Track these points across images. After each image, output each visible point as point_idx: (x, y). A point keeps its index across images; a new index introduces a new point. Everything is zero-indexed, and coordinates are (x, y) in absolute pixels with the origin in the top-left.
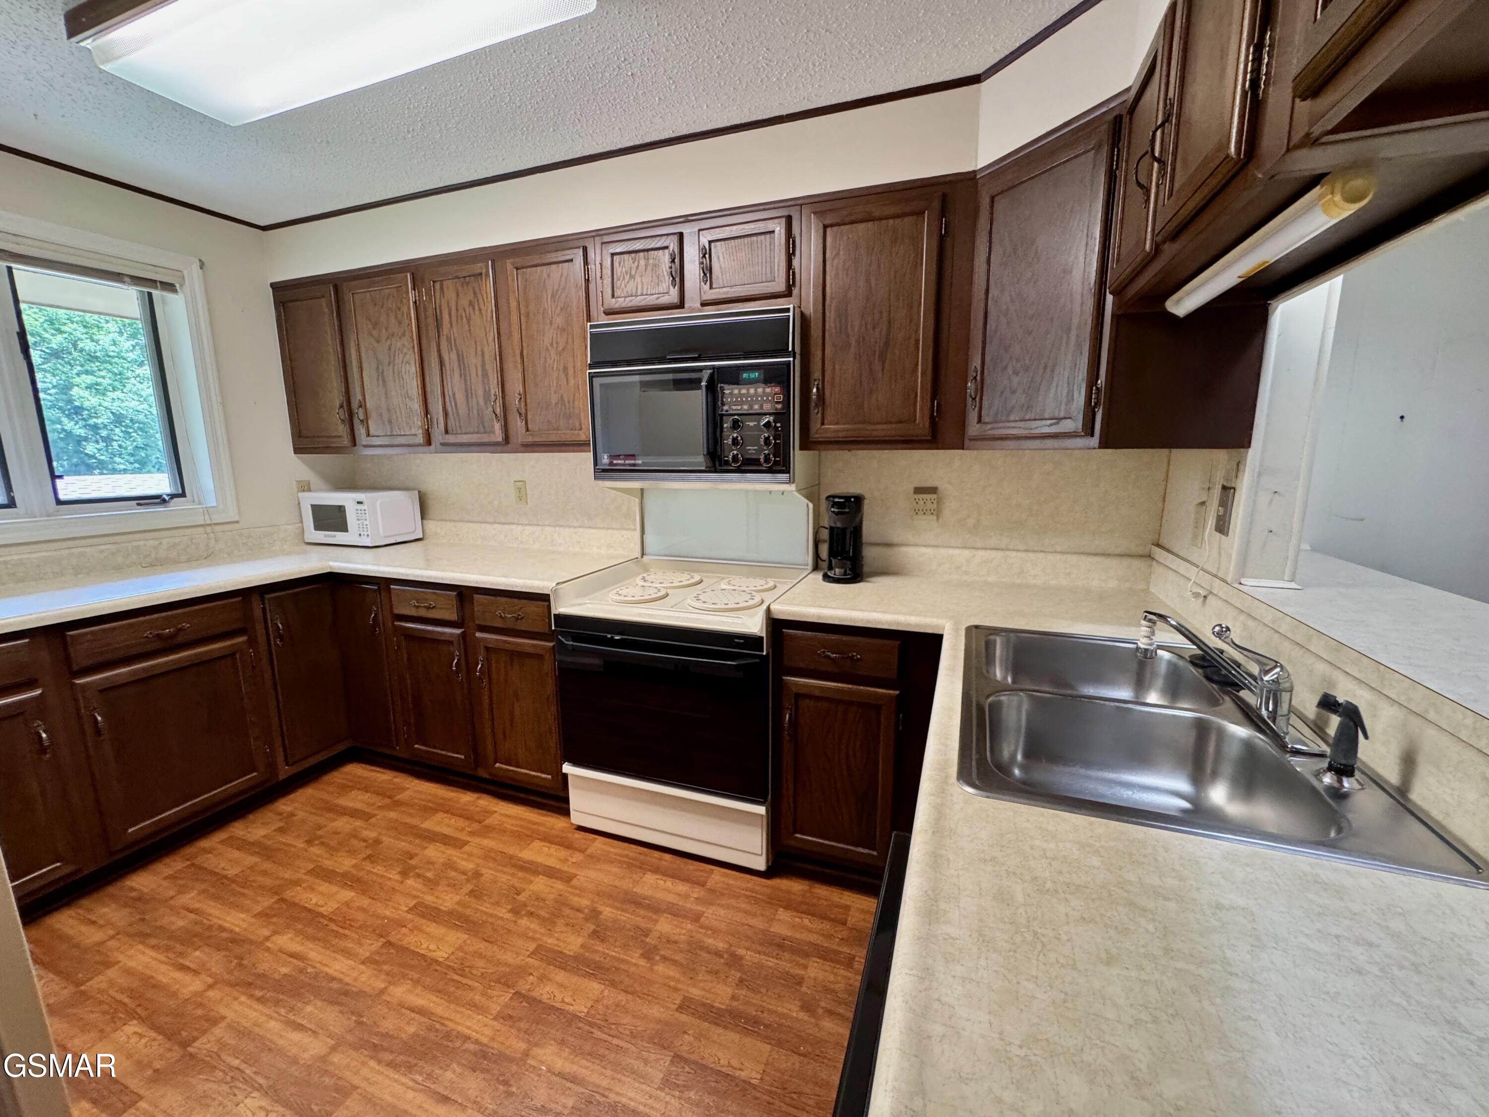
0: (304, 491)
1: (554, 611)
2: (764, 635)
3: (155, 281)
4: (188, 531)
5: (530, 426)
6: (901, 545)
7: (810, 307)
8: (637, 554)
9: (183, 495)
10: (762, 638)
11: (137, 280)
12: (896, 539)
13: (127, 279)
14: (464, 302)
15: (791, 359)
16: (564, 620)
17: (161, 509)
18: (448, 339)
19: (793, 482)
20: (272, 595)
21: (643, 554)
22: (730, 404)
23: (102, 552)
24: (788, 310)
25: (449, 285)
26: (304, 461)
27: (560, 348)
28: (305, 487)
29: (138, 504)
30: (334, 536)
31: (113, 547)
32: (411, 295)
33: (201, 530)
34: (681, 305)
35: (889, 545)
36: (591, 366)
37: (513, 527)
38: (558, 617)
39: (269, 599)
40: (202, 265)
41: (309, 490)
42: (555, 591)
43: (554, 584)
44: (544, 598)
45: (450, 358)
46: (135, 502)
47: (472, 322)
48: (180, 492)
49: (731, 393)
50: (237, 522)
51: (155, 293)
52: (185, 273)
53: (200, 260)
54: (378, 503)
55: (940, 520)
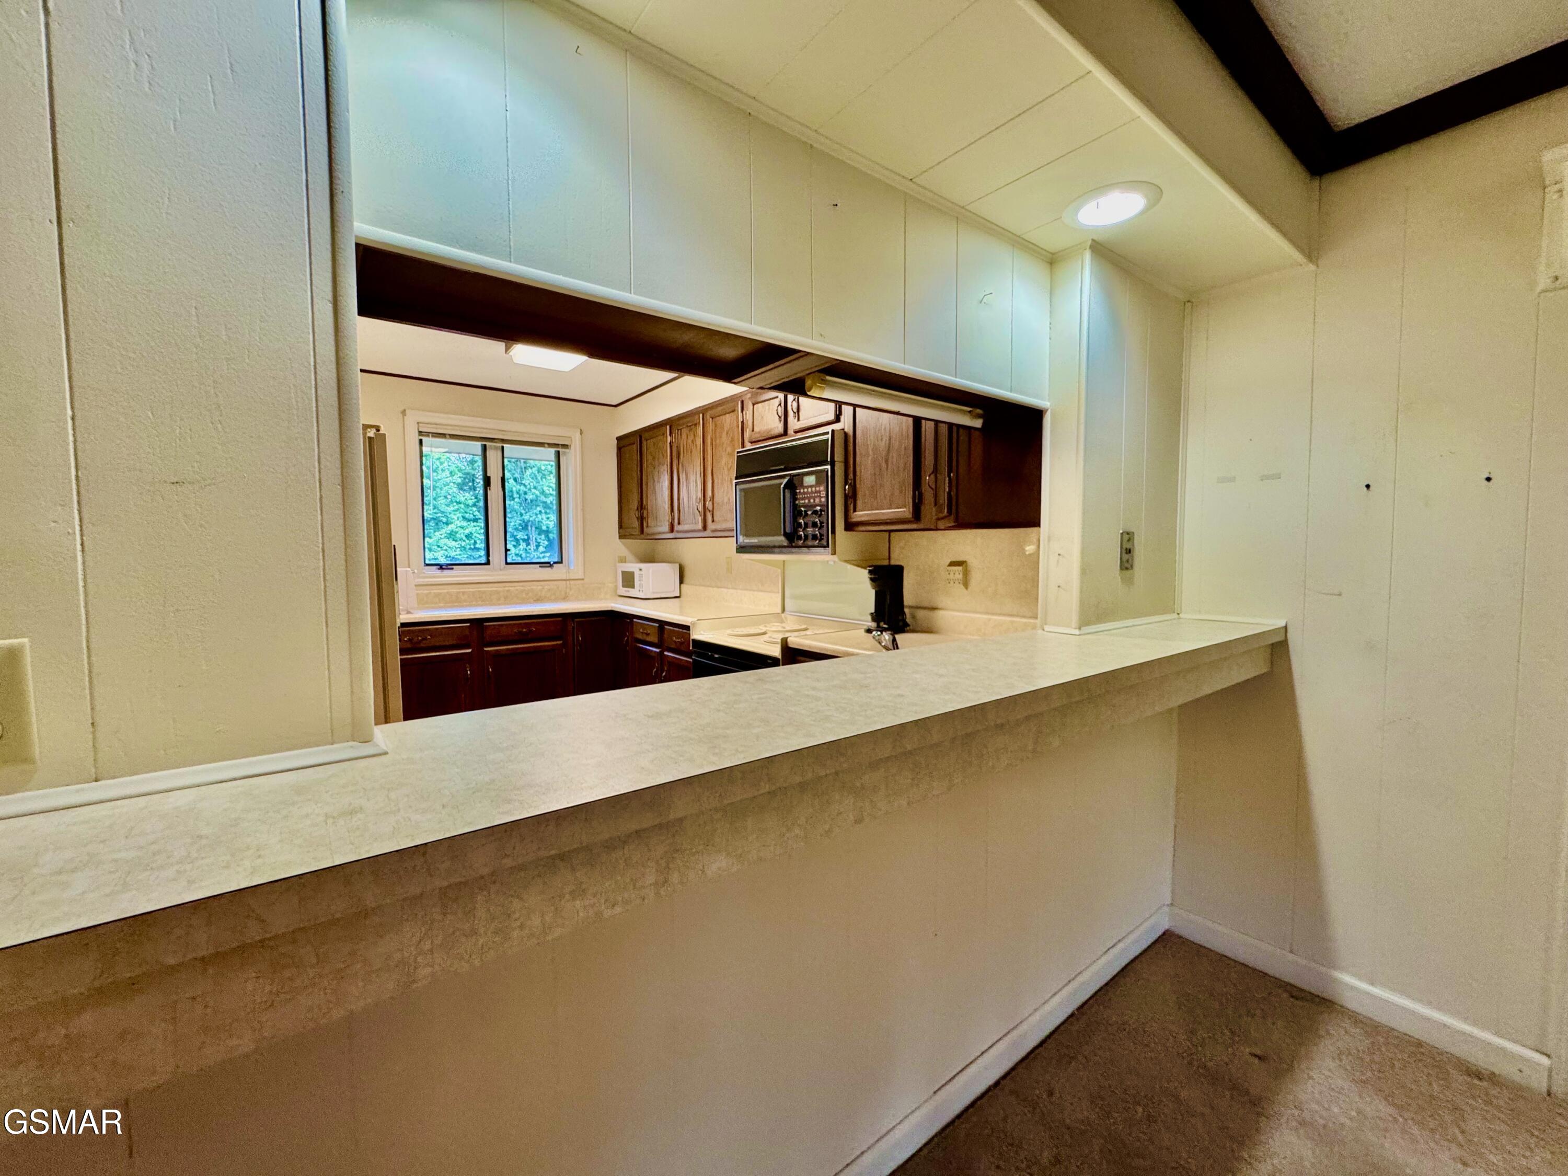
0: (622, 562)
1: (692, 637)
2: (780, 657)
3: (558, 445)
4: (556, 582)
5: (715, 519)
6: (941, 609)
7: (849, 429)
8: (779, 610)
9: (561, 562)
10: (779, 659)
11: (551, 445)
12: (940, 605)
13: (546, 445)
14: (690, 441)
15: (829, 467)
16: (697, 643)
17: (549, 569)
18: (682, 464)
19: (835, 554)
20: (578, 620)
21: (783, 610)
22: (799, 499)
23: (517, 590)
24: (827, 433)
25: (685, 431)
26: (625, 545)
27: (729, 466)
28: (623, 560)
29: (540, 567)
30: (628, 591)
31: (522, 588)
32: (669, 439)
33: (564, 582)
34: (785, 433)
35: (934, 609)
36: (736, 478)
37: (723, 589)
38: (694, 641)
39: (577, 622)
40: (581, 433)
41: (625, 562)
42: (694, 624)
43: (696, 620)
44: (687, 628)
45: (683, 477)
46: (538, 565)
47: (693, 453)
48: (560, 561)
49: (800, 492)
50: (583, 579)
51: (560, 450)
52: (573, 437)
53: (581, 430)
54: (651, 571)
55: (970, 588)
